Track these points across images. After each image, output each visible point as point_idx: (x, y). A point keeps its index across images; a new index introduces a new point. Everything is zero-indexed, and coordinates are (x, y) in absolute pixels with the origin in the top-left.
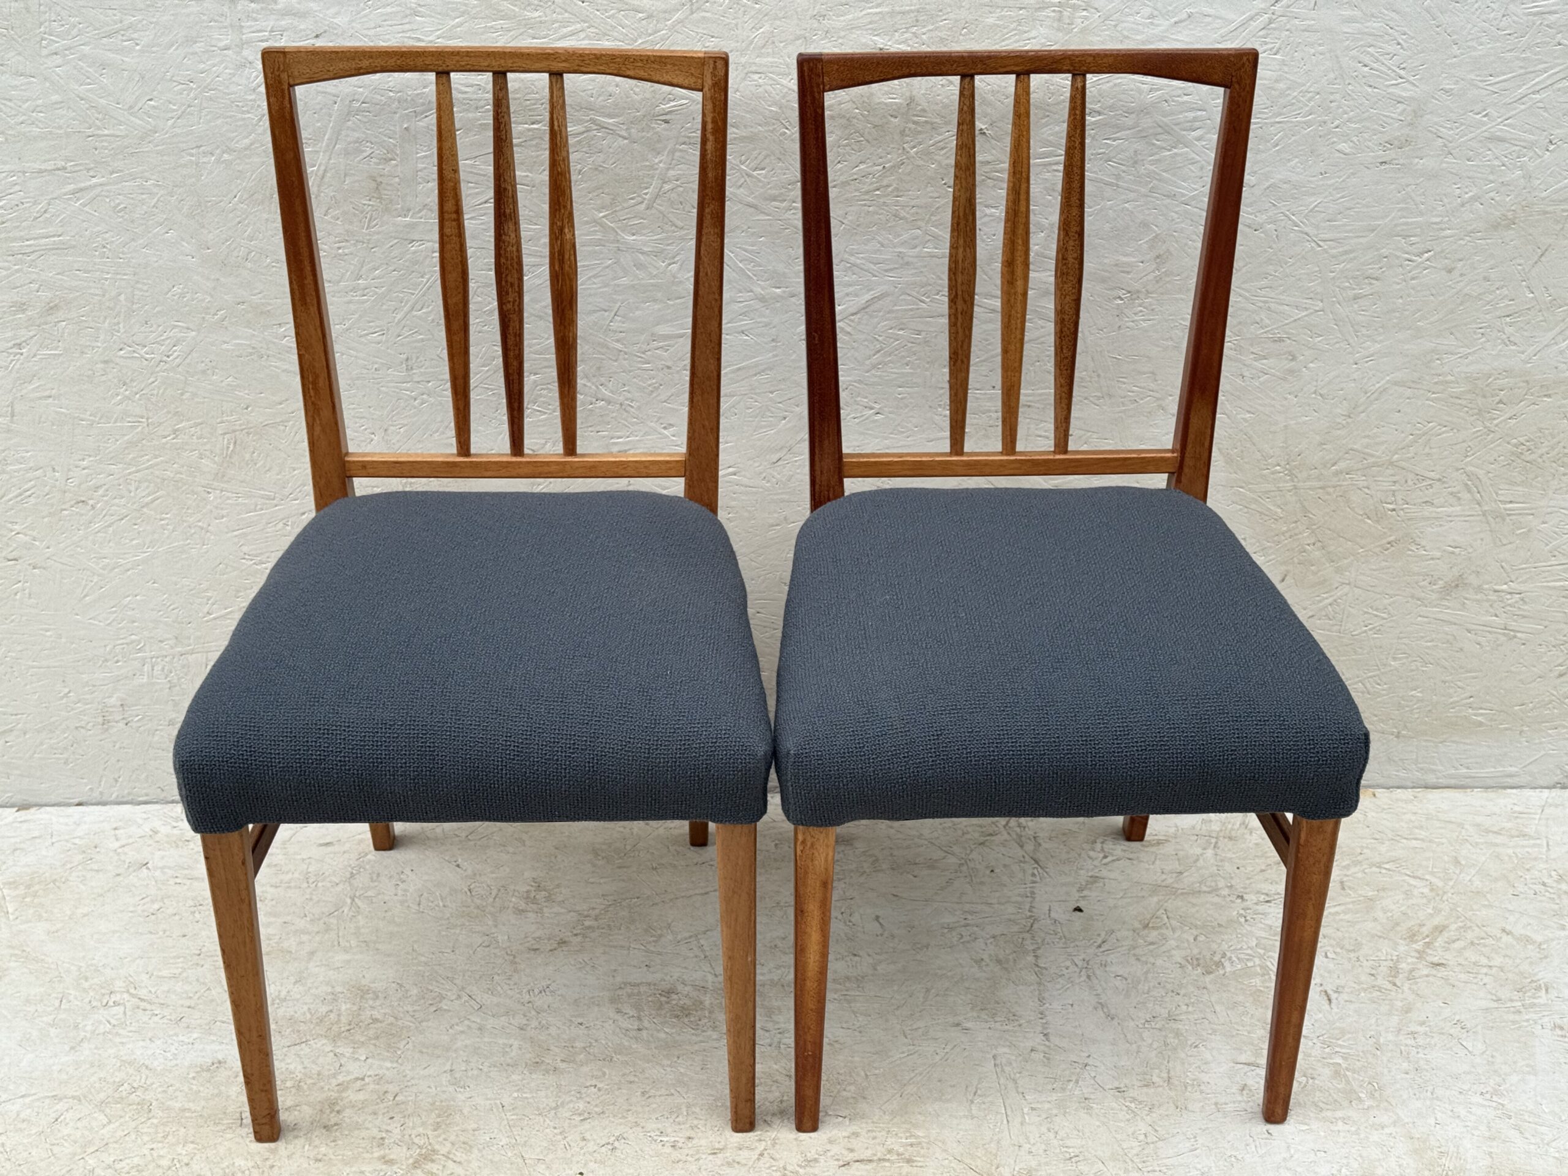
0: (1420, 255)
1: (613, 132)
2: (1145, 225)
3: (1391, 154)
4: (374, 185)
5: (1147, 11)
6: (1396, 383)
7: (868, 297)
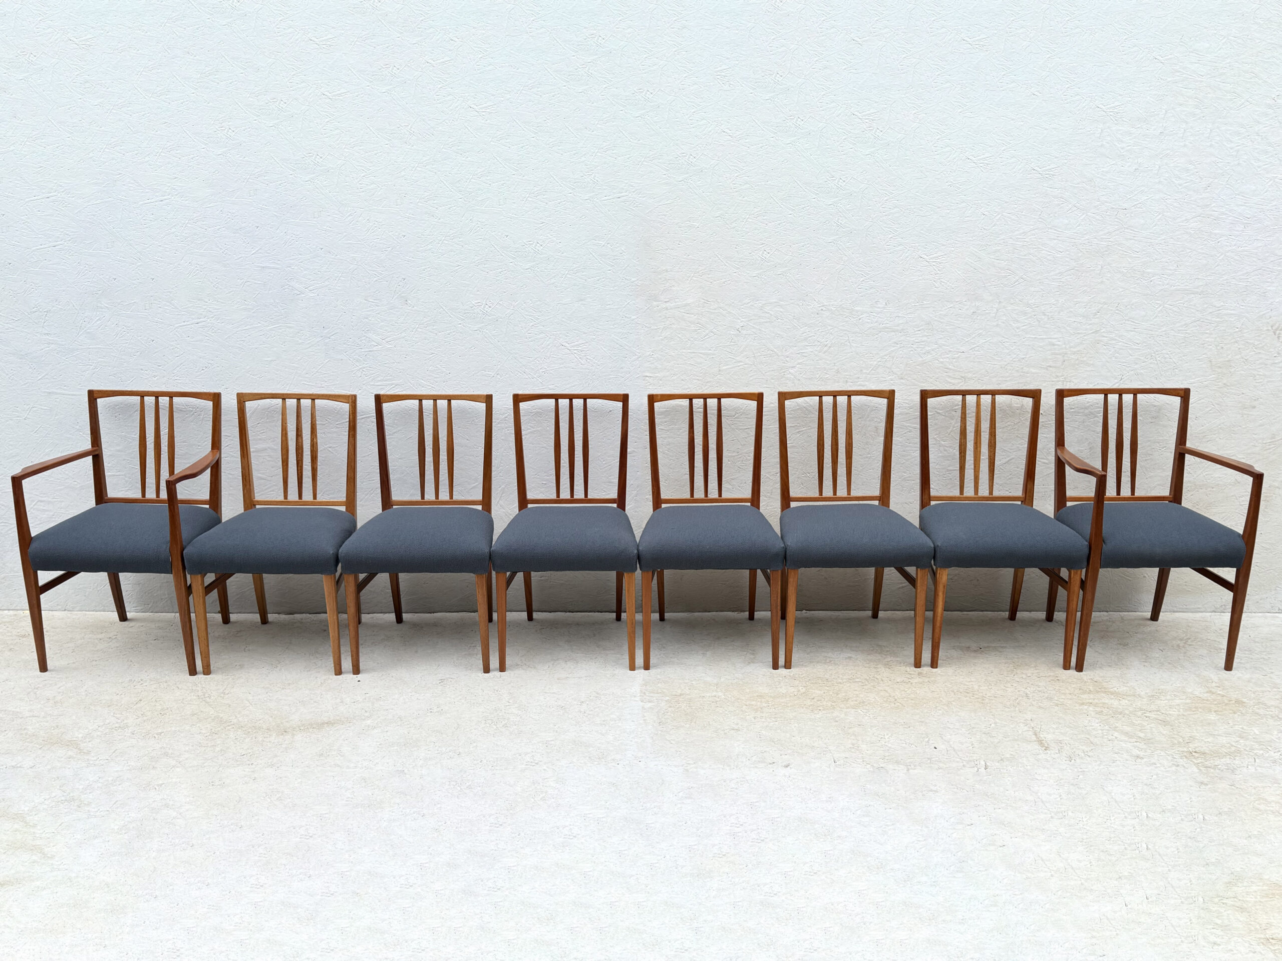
0: (1163, 448)
1: (942, 415)
2: (1086, 439)
3: (1153, 421)
4: (875, 429)
5: (1086, 382)
6: (1158, 485)
7: (1009, 459)
